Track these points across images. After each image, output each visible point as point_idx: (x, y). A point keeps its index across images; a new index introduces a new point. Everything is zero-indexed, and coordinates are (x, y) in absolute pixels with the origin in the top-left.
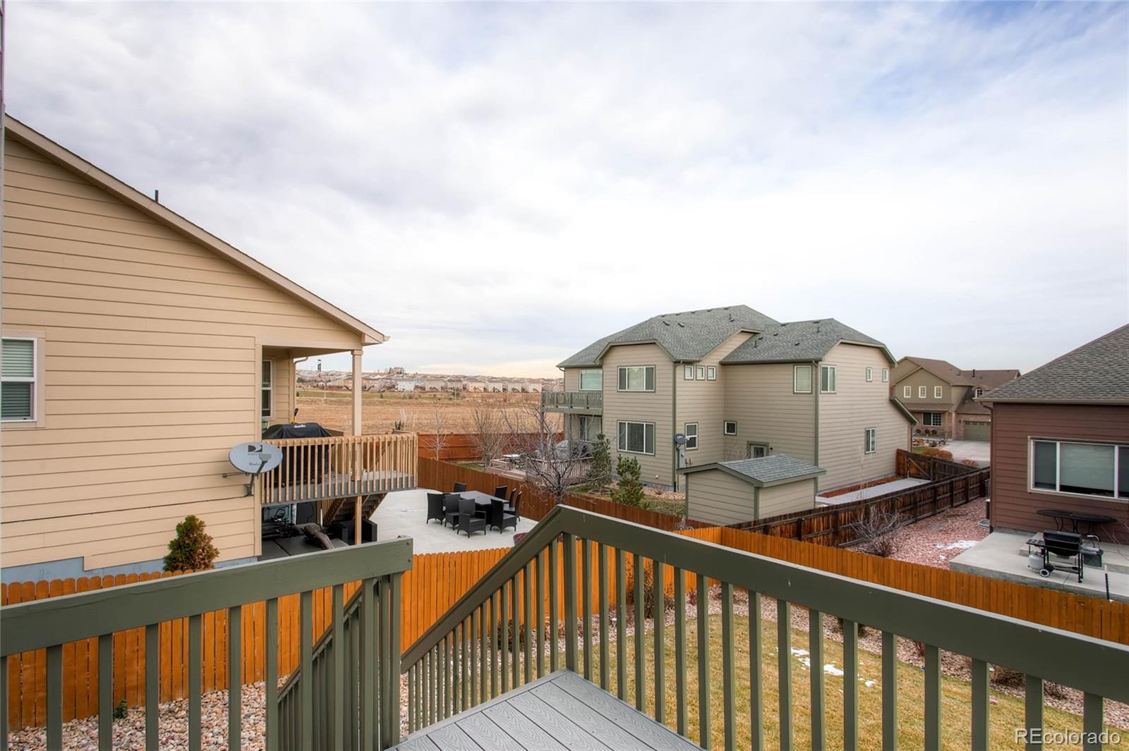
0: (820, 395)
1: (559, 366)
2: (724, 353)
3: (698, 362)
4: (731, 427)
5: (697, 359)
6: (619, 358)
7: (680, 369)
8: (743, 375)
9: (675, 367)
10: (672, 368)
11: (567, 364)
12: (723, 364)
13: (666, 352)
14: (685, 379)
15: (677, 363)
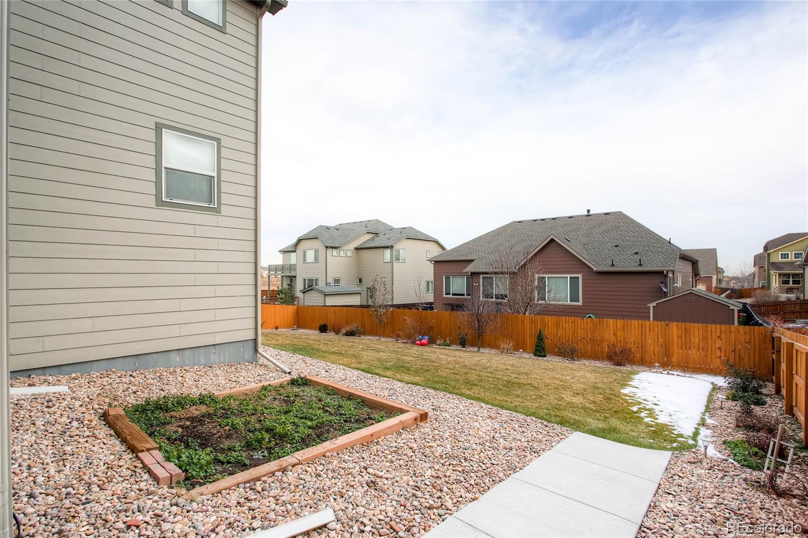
0: (394, 263)
1: (280, 251)
2: (357, 243)
3: (340, 247)
4: (360, 281)
5: (339, 246)
6: (303, 245)
7: (329, 251)
8: (366, 254)
9: (326, 250)
10: (325, 250)
11: (284, 250)
12: (357, 249)
13: (322, 241)
14: (333, 256)
15: (327, 247)
